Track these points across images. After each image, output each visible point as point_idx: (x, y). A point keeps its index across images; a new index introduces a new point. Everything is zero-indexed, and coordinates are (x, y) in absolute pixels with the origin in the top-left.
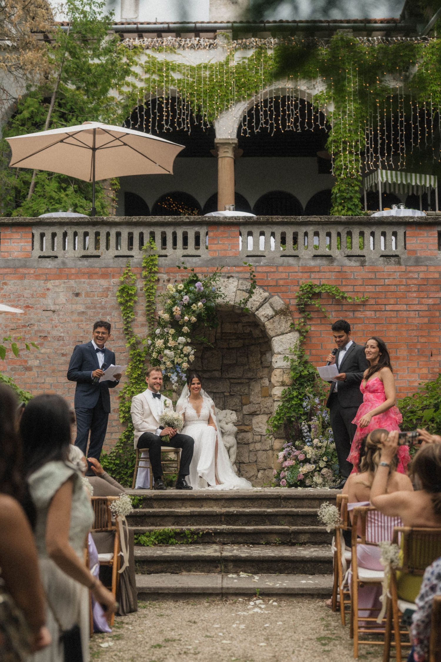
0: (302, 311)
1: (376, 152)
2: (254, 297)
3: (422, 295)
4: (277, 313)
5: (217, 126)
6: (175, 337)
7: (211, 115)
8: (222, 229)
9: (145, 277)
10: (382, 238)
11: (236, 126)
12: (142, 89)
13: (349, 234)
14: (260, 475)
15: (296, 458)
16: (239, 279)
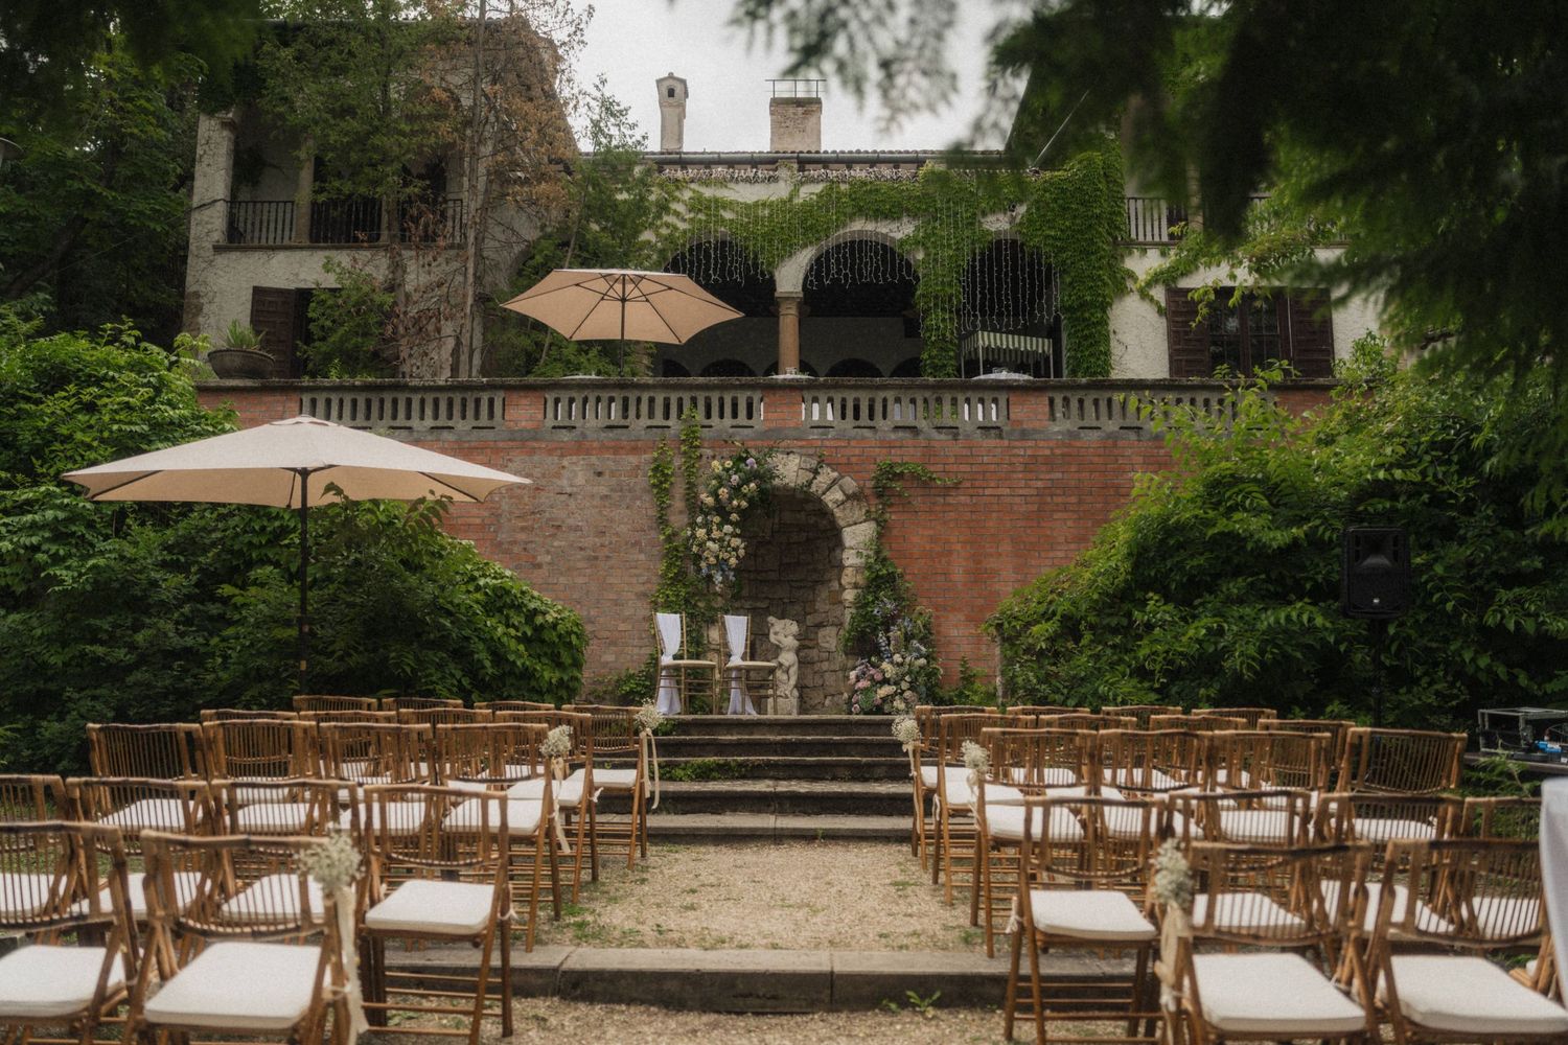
0: (880, 496)
1: (974, 308)
2: (819, 478)
3: (1029, 476)
4: (848, 497)
5: (777, 276)
6: (720, 526)
7: (770, 264)
8: (779, 394)
9: (685, 453)
10: (980, 406)
11: (801, 277)
12: (685, 232)
13: (939, 400)
14: (827, 702)
15: (872, 678)
16: (801, 455)
